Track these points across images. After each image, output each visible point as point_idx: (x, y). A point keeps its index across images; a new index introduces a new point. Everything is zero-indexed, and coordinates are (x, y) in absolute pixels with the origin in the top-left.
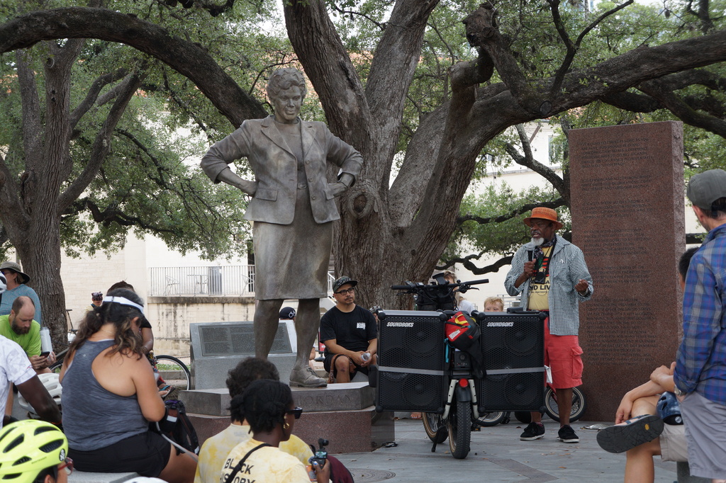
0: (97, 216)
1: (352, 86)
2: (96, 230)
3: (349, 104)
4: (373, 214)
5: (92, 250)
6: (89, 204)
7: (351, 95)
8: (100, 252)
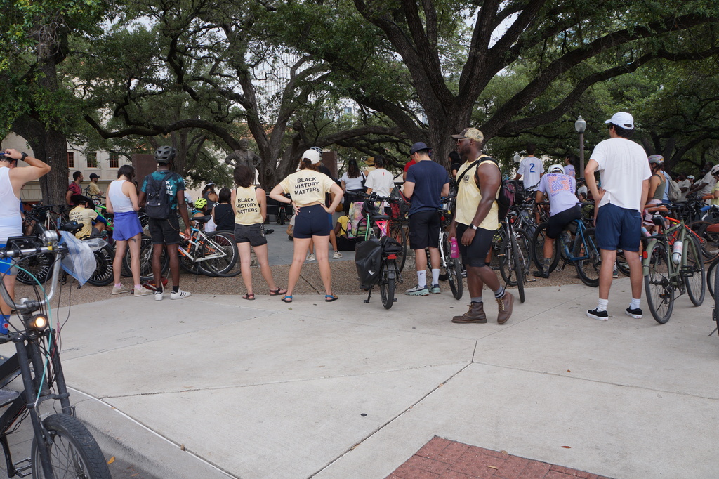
0: (192, 178)
1: (266, 140)
2: (192, 182)
3: (265, 145)
4: (272, 175)
5: (191, 188)
6: (190, 174)
7: (266, 142)
8: (193, 189)
